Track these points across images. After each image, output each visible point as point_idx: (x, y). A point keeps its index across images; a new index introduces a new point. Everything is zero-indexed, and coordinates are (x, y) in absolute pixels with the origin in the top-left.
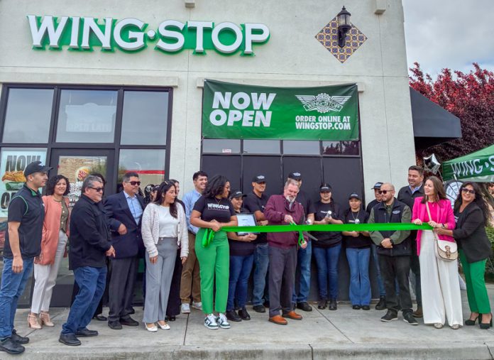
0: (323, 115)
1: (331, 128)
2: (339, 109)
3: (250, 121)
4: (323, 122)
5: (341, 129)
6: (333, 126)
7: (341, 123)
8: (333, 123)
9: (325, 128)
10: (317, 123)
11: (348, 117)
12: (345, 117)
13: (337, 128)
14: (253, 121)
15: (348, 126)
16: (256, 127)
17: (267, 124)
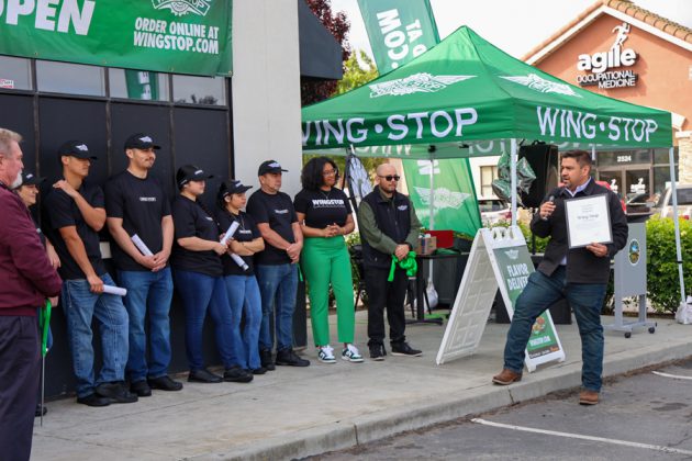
0: (179, 19)
1: (191, 48)
2: (203, 10)
3: (49, 18)
4: (176, 35)
5: (205, 51)
6: (194, 45)
7: (205, 41)
8: (195, 39)
9: (181, 48)
10: (167, 37)
11: (217, 29)
12: (211, 28)
13: (199, 50)
14: (56, 19)
15: (214, 47)
16: (61, 33)
17: (82, 28)
